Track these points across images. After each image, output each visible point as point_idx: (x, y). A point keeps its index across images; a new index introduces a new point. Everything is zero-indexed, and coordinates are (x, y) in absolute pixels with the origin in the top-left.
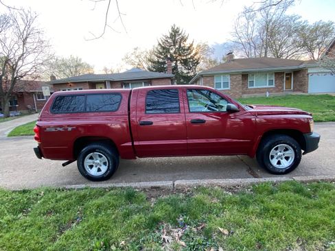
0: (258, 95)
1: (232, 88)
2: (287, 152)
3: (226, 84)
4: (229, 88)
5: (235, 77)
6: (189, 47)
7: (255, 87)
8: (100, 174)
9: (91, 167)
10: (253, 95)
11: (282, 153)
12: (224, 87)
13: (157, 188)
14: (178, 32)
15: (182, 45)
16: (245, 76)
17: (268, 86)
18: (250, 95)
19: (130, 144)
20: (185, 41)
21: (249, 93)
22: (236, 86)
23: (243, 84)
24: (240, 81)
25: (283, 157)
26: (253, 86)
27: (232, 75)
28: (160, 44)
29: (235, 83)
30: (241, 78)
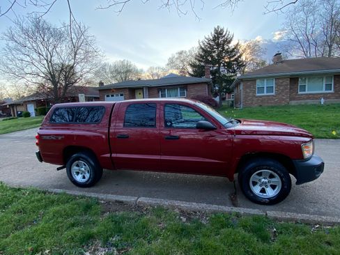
0: (310, 102)
1: (278, 94)
2: (273, 180)
3: (269, 89)
4: (273, 94)
5: (281, 81)
6: (233, 49)
7: (306, 92)
8: (84, 180)
9: (78, 173)
10: (303, 102)
11: (266, 180)
12: (267, 92)
13: (121, 202)
14: (222, 34)
15: (226, 47)
16: (294, 80)
17: (324, 91)
18: (299, 101)
19: (108, 155)
20: (229, 42)
21: (299, 99)
22: (282, 91)
23: (291, 89)
24: (287, 85)
25: (269, 185)
26: (305, 91)
27: (277, 78)
28: (201, 48)
29: (281, 88)
30: (288, 82)
